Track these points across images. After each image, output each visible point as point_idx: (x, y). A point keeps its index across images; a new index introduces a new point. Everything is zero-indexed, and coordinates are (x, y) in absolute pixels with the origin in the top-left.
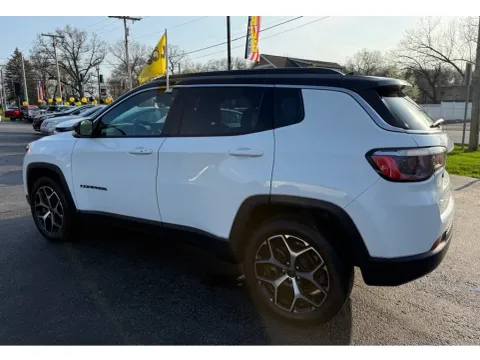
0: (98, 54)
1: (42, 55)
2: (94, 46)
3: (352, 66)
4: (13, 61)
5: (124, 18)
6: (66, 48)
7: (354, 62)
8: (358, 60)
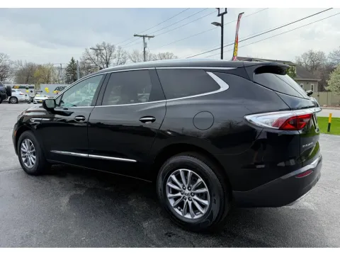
0: (121, 60)
1: (88, 61)
2: (119, 55)
3: (300, 64)
4: (70, 66)
5: (144, 36)
6: (102, 57)
7: (302, 61)
8: (305, 59)
